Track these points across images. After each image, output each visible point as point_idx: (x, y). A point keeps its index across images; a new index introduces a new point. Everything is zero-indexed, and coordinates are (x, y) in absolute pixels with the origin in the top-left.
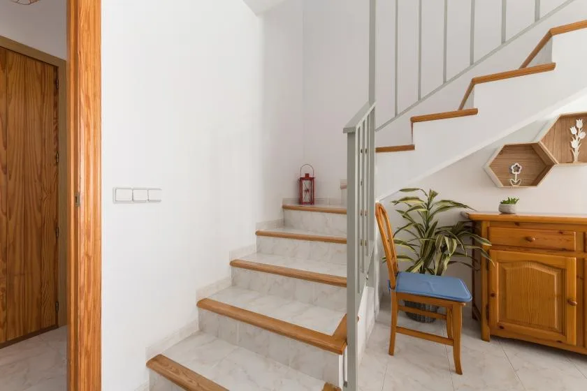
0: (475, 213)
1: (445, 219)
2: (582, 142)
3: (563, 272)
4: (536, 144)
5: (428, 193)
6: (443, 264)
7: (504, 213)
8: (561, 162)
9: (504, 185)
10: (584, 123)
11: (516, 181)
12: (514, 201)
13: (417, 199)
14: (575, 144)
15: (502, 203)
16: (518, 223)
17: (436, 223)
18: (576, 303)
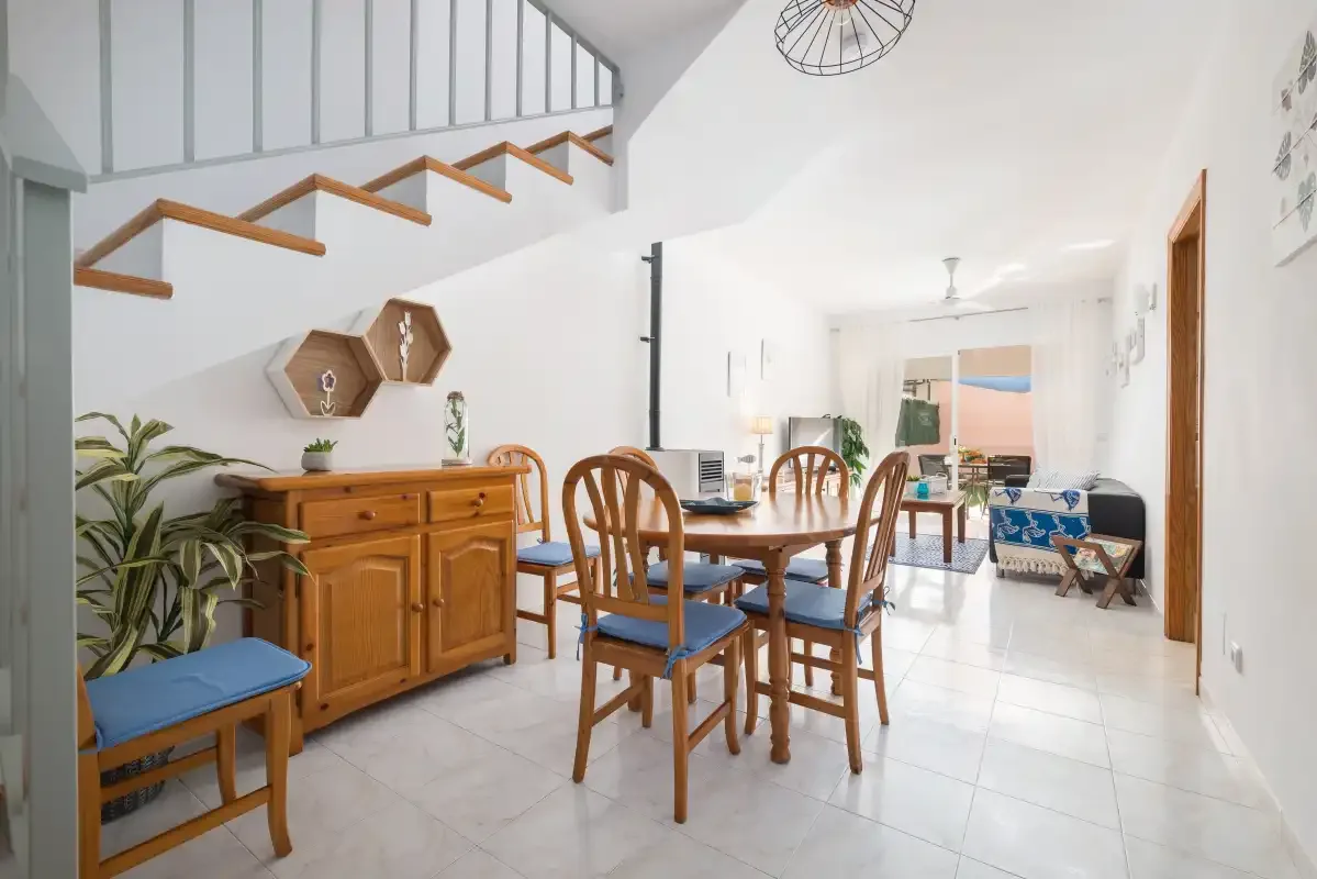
0: (271, 475)
1: (178, 496)
2: (411, 347)
3: (405, 561)
4: (359, 340)
5: (128, 429)
6: (203, 615)
7: (311, 470)
8: (391, 379)
9: (312, 413)
10: (412, 318)
11: (328, 407)
12: (328, 446)
13: (104, 444)
14: (404, 349)
15: (307, 450)
16: (348, 488)
17: (158, 513)
18: (421, 606)
